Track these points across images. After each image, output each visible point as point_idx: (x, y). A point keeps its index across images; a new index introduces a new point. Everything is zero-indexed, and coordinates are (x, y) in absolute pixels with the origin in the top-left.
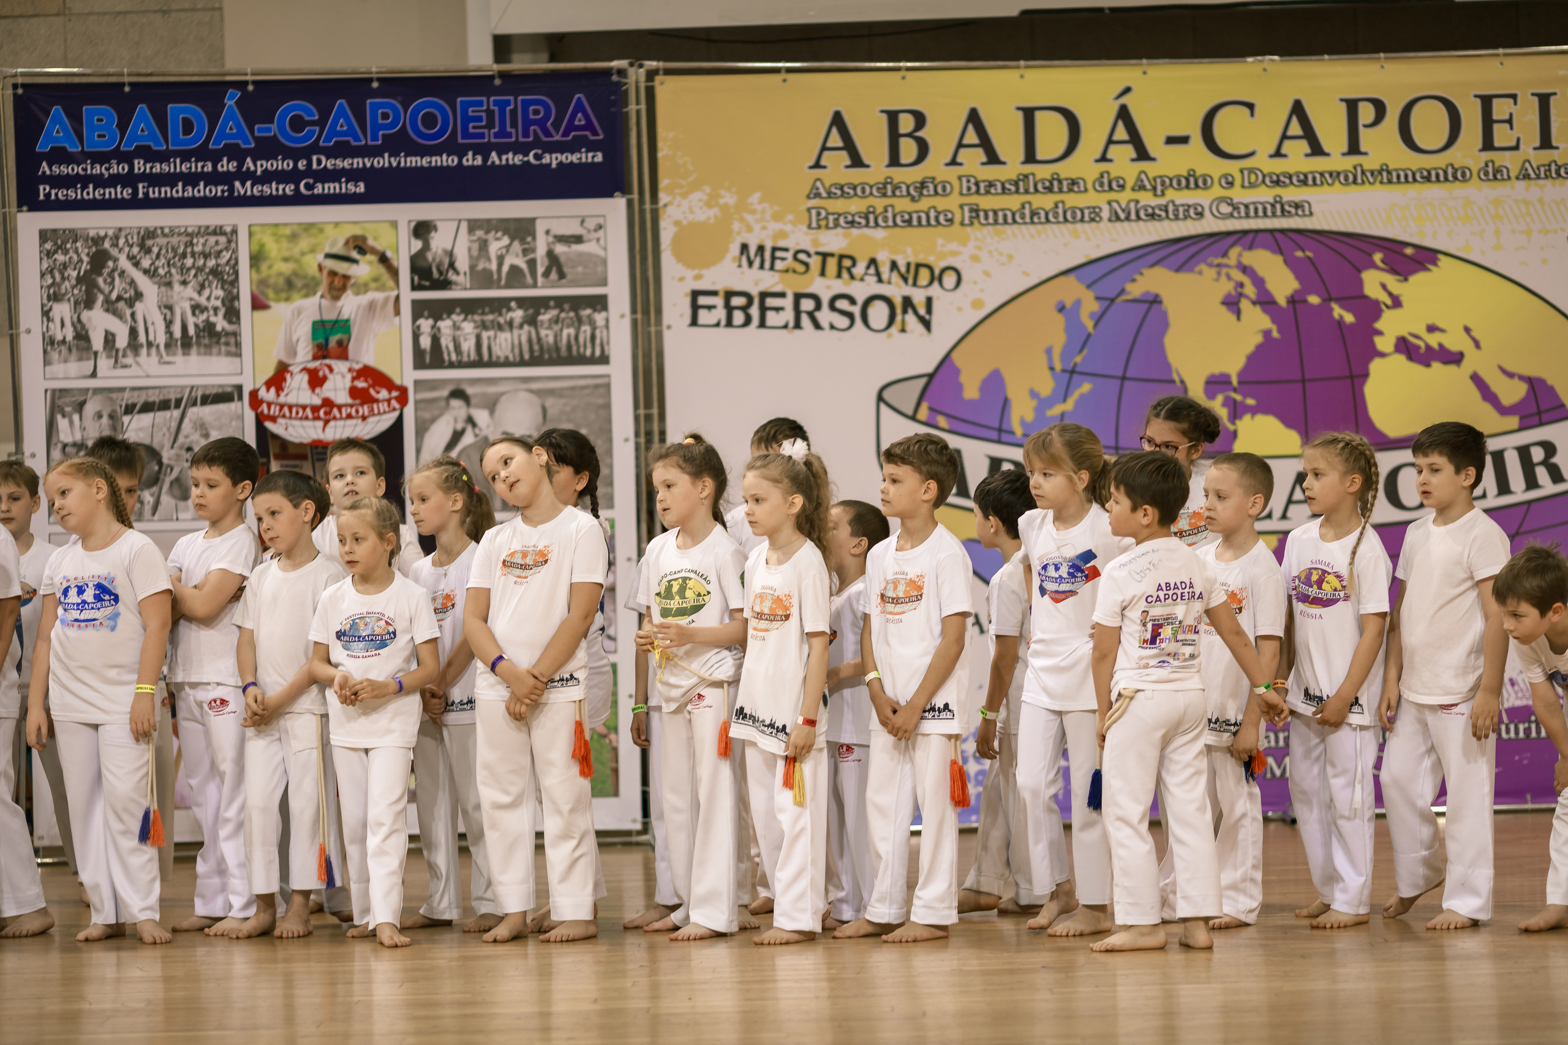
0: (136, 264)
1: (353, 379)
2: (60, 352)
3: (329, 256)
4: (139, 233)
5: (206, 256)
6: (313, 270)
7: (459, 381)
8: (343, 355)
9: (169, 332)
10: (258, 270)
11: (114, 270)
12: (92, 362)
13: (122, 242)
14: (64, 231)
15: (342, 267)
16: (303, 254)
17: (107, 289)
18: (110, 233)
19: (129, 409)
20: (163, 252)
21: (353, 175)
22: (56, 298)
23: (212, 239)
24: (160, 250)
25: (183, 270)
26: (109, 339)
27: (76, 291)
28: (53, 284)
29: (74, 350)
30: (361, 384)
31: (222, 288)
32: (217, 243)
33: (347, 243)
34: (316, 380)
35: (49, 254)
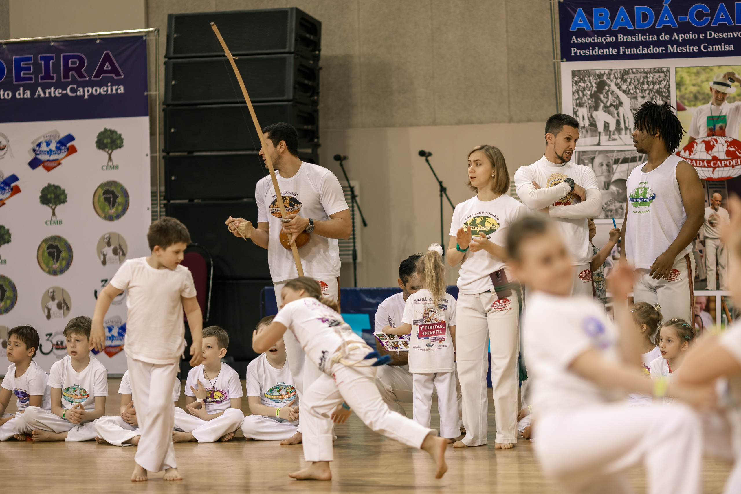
0: (619, 88)
1: (728, 146)
2: (582, 132)
3: (715, 83)
4: (620, 72)
5: (654, 83)
6: (708, 90)
8: (723, 134)
10: (680, 91)
11: (608, 91)
12: (598, 138)
13: (612, 76)
14: (584, 71)
15: (722, 89)
16: (702, 82)
17: (605, 100)
18: (607, 72)
19: (616, 162)
20: (633, 81)
21: (727, 41)
22: (580, 105)
23: (657, 75)
24: (631, 80)
25: (643, 90)
26: (606, 126)
27: (590, 102)
28: (578, 98)
29: (589, 131)
30: (731, 149)
31: (662, 100)
32: (659, 77)
33: (725, 76)
34: (709, 147)
35: (577, 83)
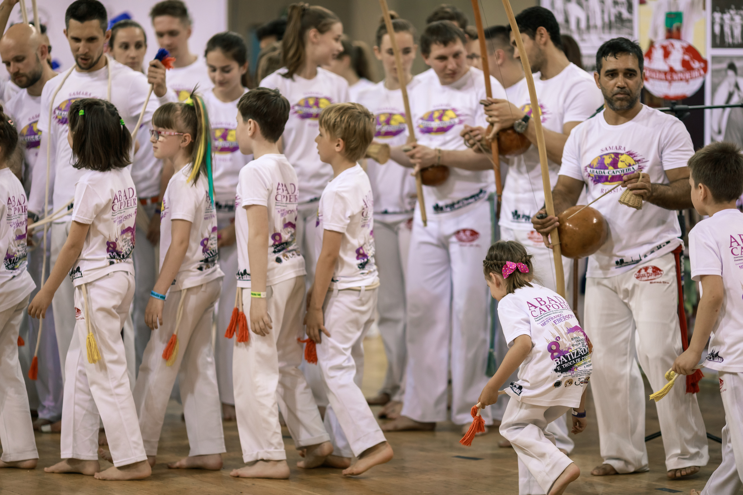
7: (731, 57)
9: (603, 19)
